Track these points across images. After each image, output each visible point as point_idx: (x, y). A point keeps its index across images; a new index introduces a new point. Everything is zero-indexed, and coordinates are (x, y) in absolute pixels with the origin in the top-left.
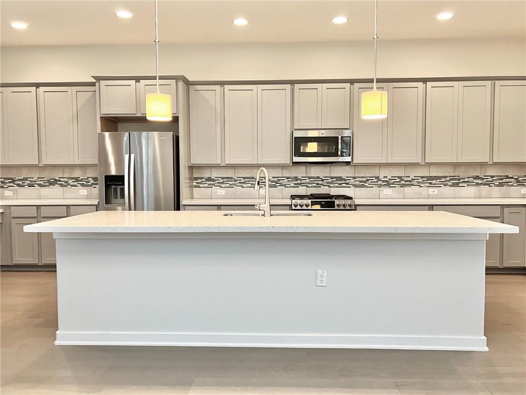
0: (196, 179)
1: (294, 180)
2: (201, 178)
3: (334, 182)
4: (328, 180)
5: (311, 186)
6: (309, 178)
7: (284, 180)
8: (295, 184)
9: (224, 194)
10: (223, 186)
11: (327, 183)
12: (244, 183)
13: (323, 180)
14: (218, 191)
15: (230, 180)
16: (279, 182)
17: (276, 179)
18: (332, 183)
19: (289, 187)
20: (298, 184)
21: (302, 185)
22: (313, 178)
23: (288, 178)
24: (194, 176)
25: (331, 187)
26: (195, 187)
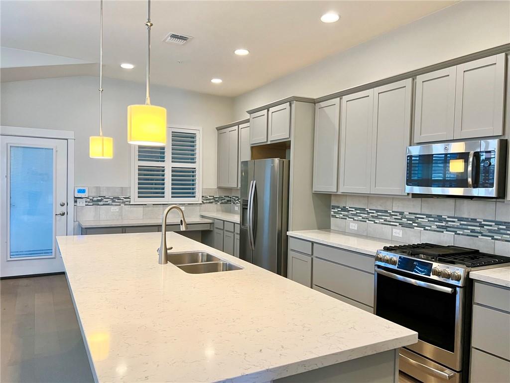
0: (334, 207)
1: (437, 220)
2: (338, 207)
3: (502, 231)
4: (491, 226)
5: (462, 233)
6: (460, 219)
7: (423, 218)
8: (438, 227)
9: (356, 229)
10: (356, 218)
11: (490, 231)
12: (377, 217)
13: (482, 226)
14: (351, 224)
15: (363, 212)
16: (417, 221)
17: (413, 217)
18: (498, 232)
19: (430, 230)
20: (442, 227)
21: (449, 229)
22: (466, 220)
23: (428, 216)
24: (332, 204)
25: (497, 239)
26: (333, 216)
